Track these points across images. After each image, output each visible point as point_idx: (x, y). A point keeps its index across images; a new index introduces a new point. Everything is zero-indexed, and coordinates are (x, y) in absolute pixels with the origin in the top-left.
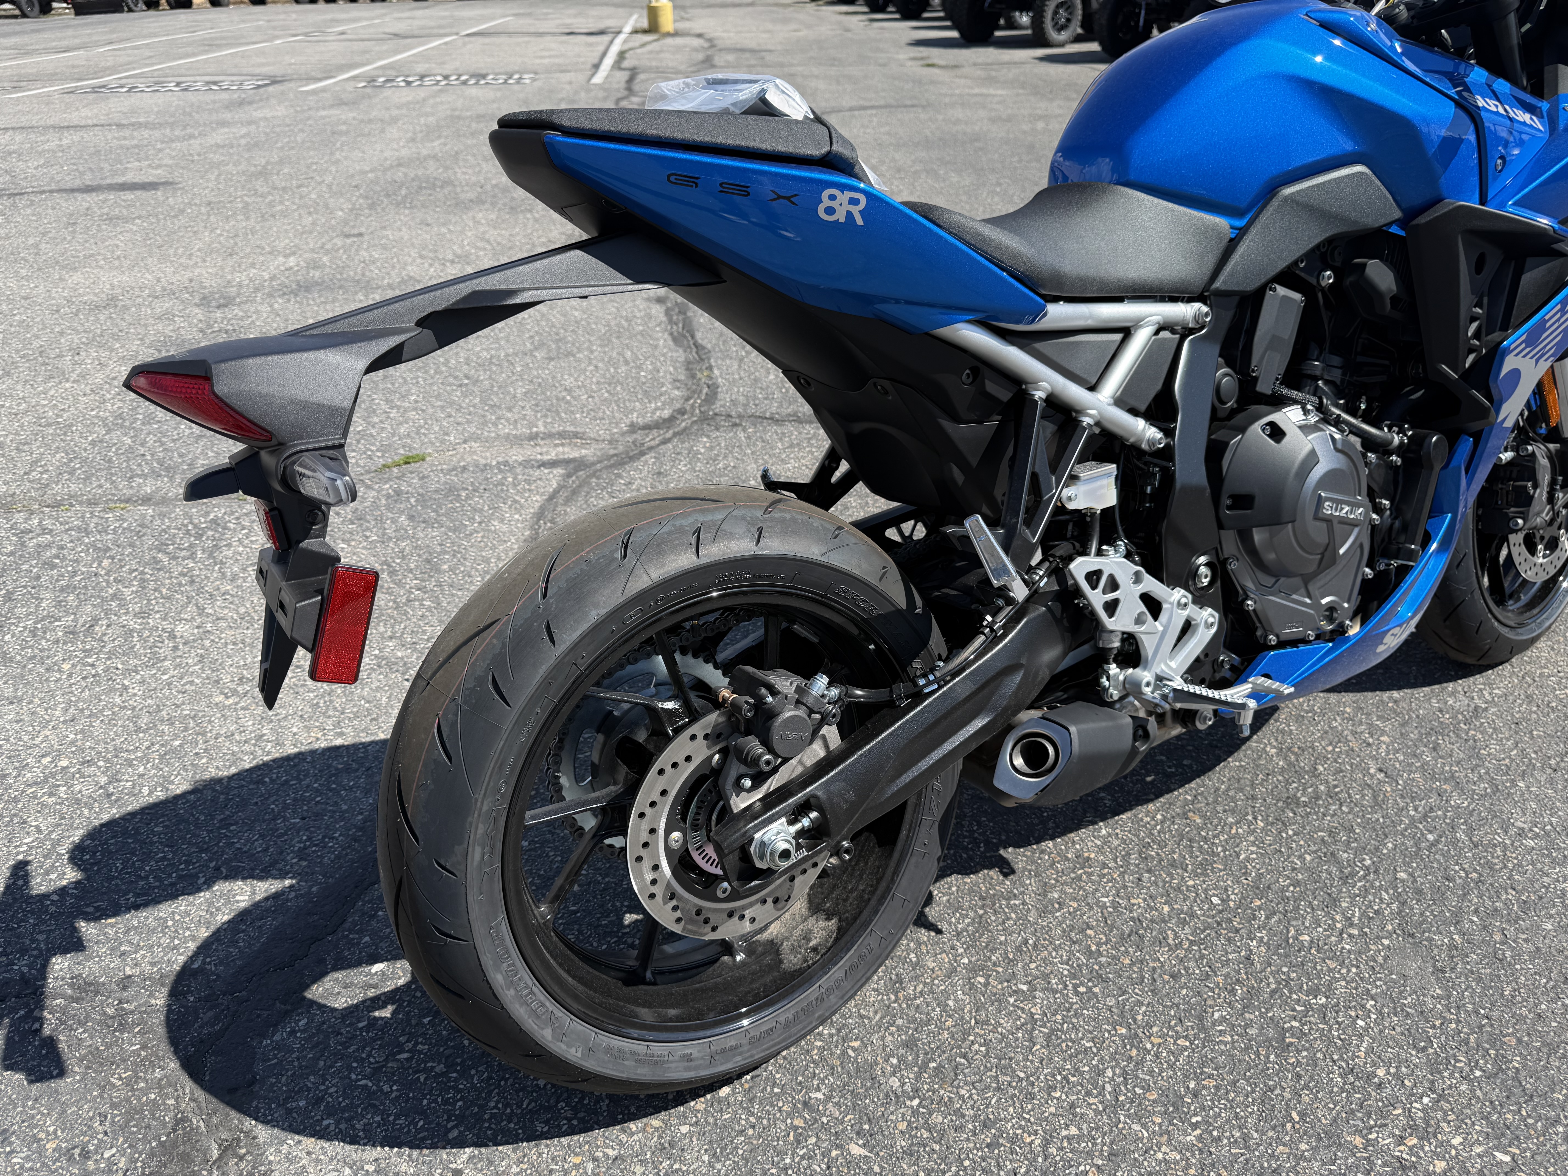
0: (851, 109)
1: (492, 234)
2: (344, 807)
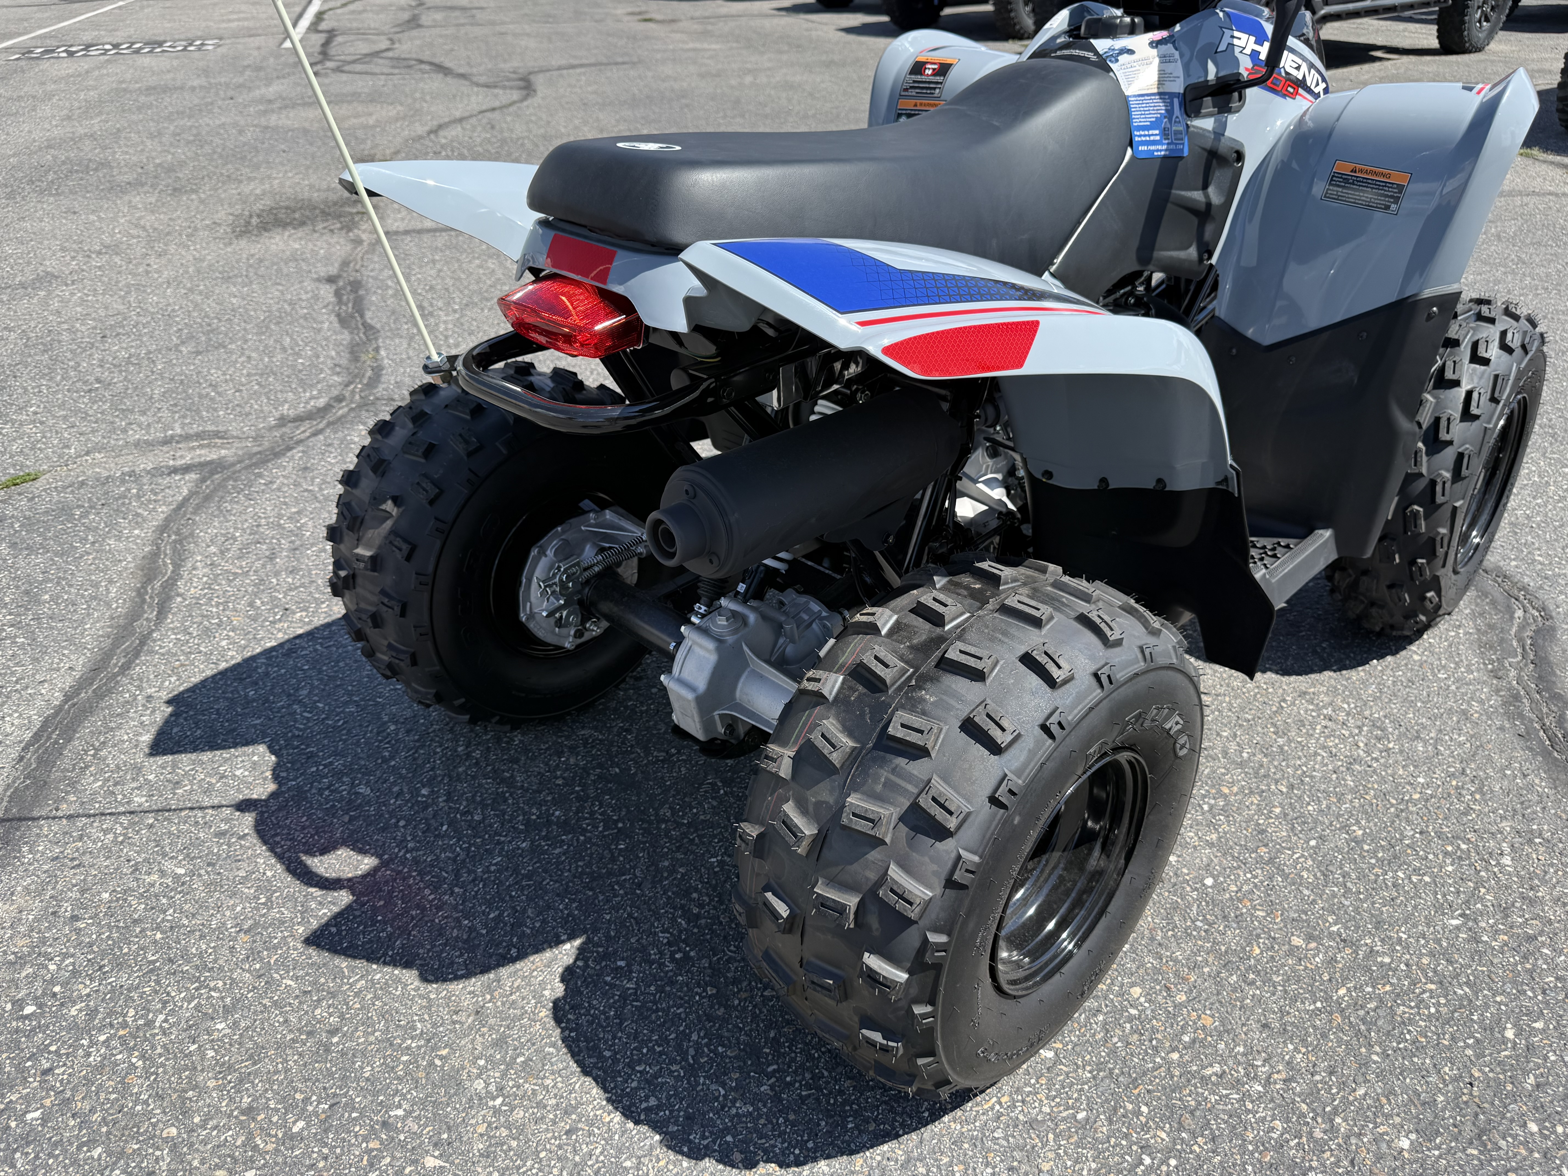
0: (559, 68)
1: (149, 220)
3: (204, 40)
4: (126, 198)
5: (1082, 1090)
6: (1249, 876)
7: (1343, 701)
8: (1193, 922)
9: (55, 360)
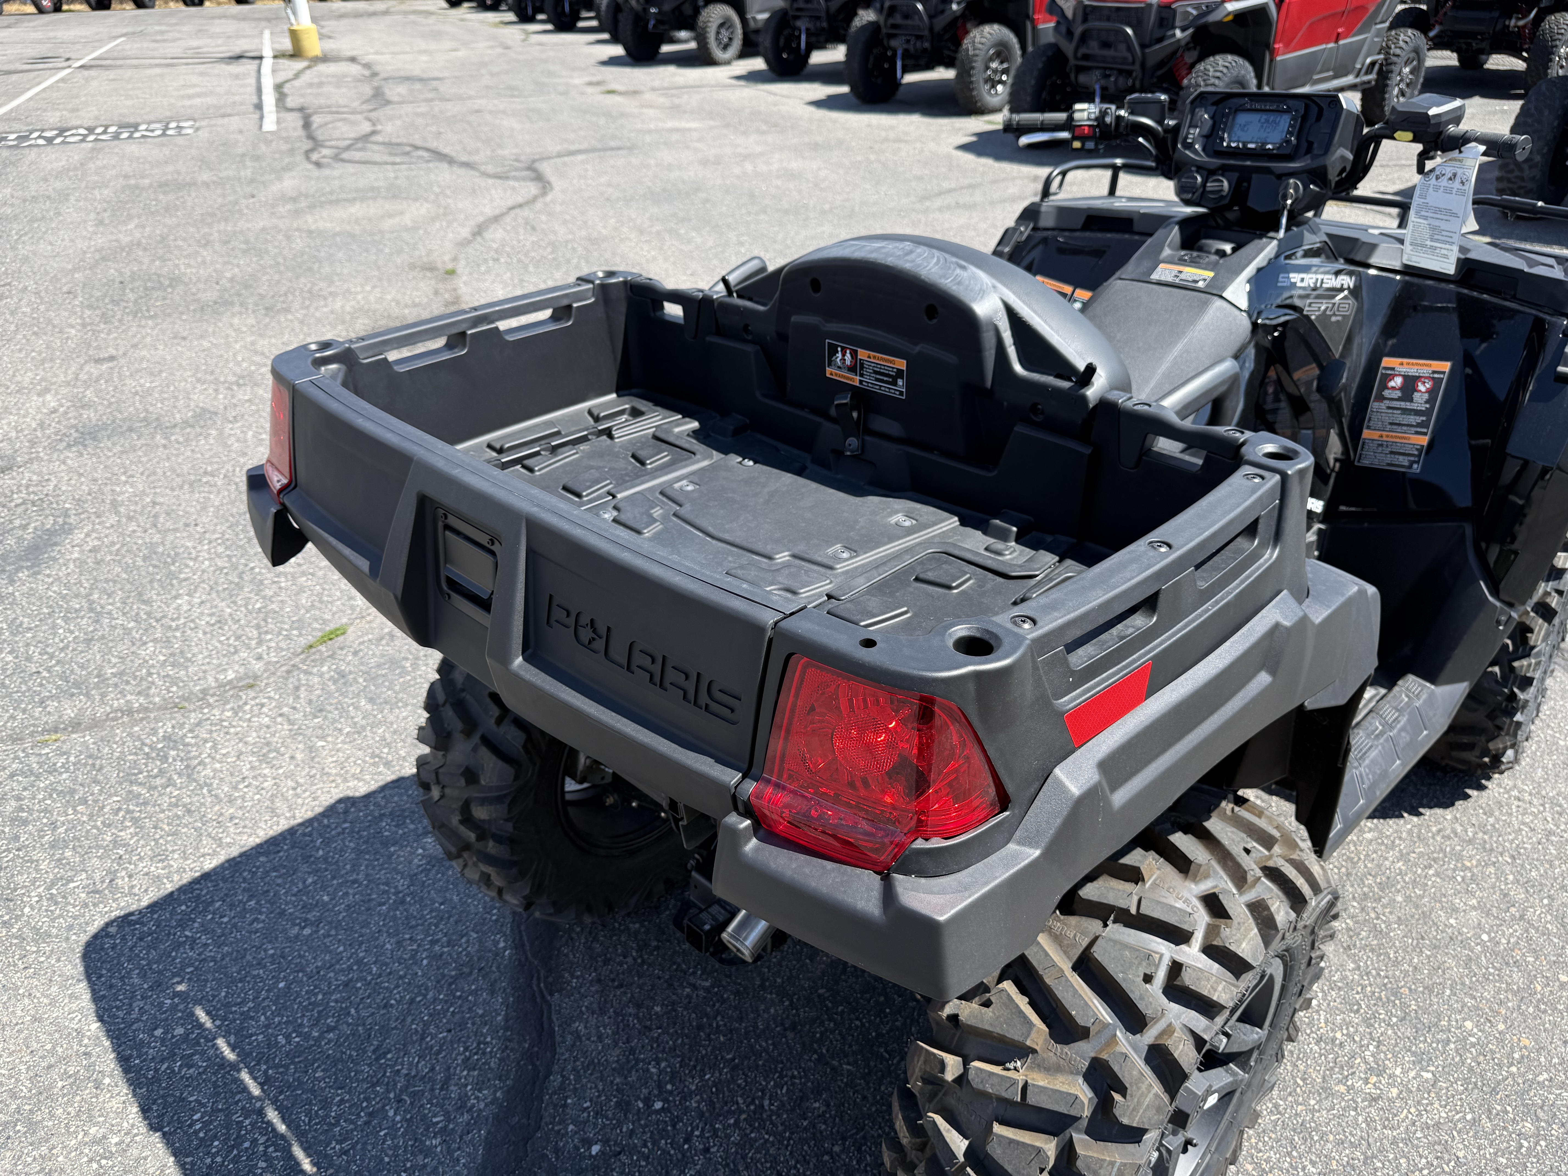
3: (178, 121)
4: (225, 320)
6: (1511, 931)
8: (1487, 969)
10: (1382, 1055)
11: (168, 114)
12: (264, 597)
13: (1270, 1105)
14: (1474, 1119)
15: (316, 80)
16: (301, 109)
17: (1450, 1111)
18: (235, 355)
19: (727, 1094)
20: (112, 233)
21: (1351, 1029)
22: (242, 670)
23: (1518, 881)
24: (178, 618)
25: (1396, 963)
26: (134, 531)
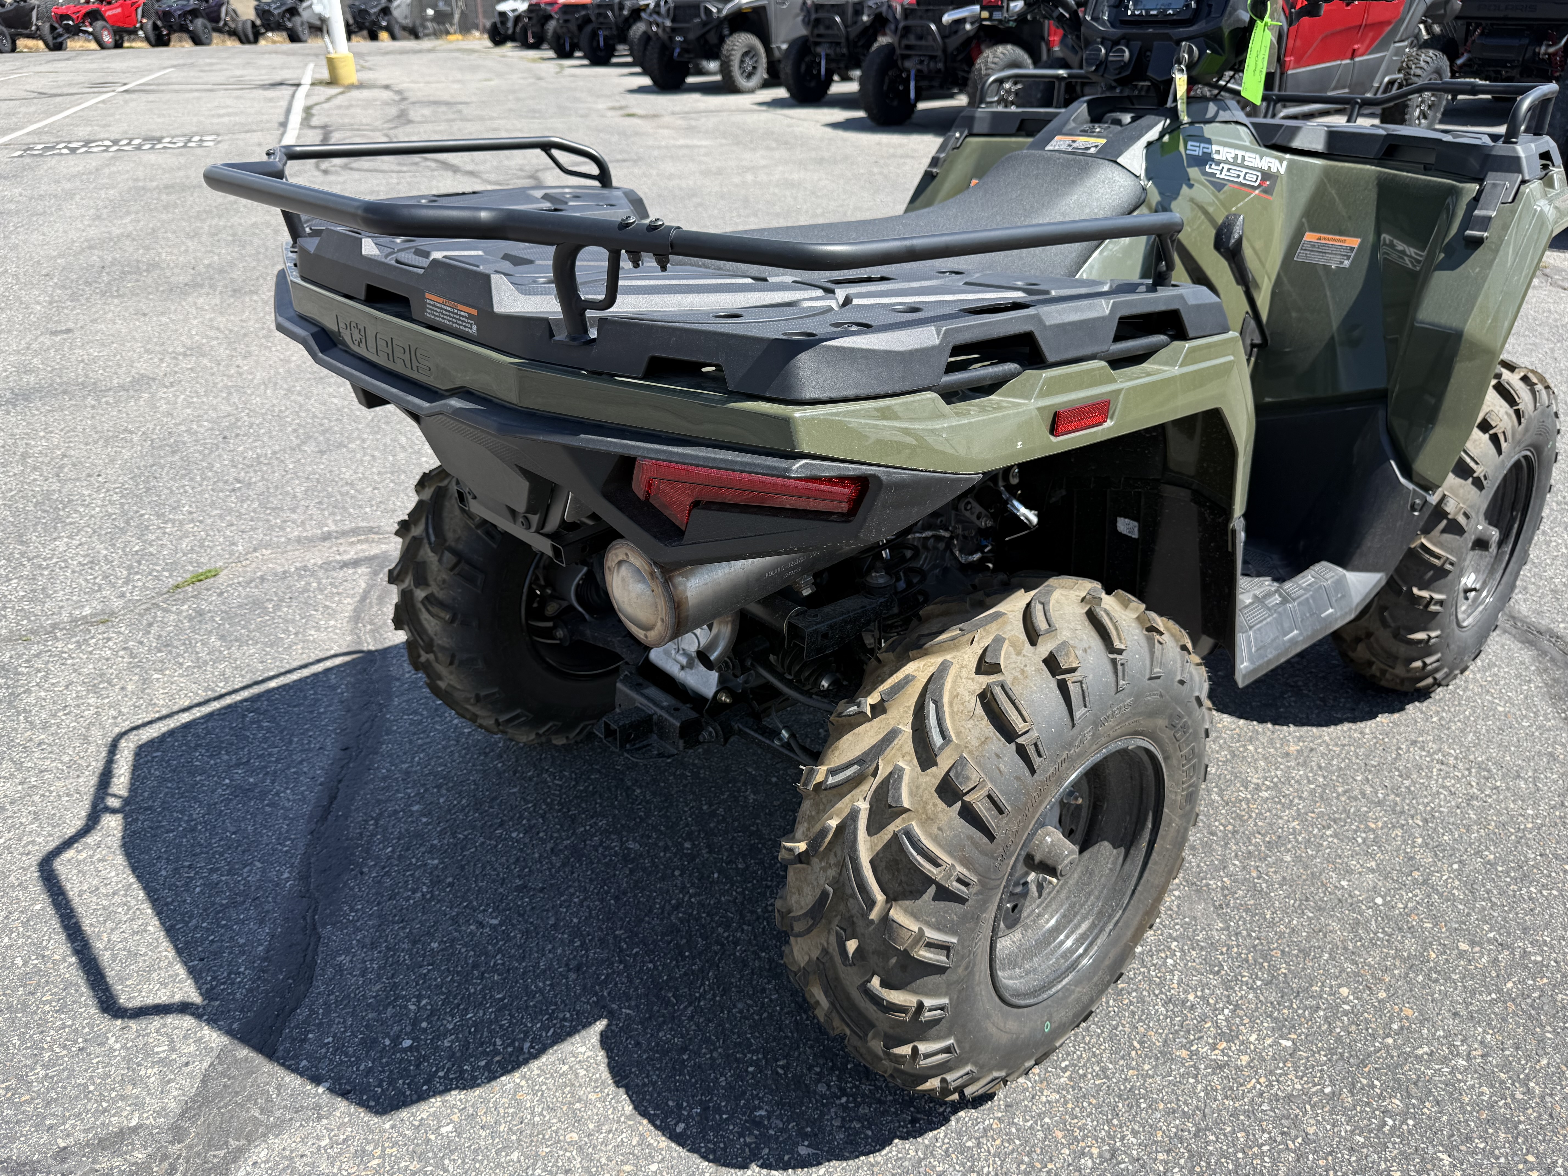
1: (221, 321)
2: (242, 941)
3: (202, 136)
4: (190, 299)
5: (1322, 1070)
6: (1410, 895)
7: (1449, 747)
8: (1375, 934)
9: (186, 460)
10: (1238, 1020)
11: (194, 129)
12: (145, 541)
13: (1097, 1068)
14: (1333, 1093)
15: (346, 103)
16: (324, 127)
17: (1307, 1082)
18: (189, 330)
19: (485, 1034)
20: (106, 226)
21: (1207, 991)
22: (99, 607)
23: (1427, 844)
24: (51, 558)
25: (1272, 924)
26: (35, 480)
